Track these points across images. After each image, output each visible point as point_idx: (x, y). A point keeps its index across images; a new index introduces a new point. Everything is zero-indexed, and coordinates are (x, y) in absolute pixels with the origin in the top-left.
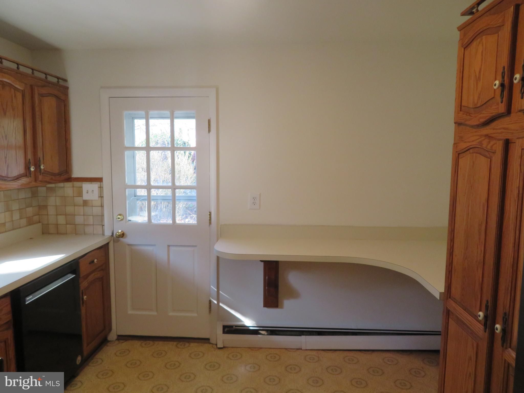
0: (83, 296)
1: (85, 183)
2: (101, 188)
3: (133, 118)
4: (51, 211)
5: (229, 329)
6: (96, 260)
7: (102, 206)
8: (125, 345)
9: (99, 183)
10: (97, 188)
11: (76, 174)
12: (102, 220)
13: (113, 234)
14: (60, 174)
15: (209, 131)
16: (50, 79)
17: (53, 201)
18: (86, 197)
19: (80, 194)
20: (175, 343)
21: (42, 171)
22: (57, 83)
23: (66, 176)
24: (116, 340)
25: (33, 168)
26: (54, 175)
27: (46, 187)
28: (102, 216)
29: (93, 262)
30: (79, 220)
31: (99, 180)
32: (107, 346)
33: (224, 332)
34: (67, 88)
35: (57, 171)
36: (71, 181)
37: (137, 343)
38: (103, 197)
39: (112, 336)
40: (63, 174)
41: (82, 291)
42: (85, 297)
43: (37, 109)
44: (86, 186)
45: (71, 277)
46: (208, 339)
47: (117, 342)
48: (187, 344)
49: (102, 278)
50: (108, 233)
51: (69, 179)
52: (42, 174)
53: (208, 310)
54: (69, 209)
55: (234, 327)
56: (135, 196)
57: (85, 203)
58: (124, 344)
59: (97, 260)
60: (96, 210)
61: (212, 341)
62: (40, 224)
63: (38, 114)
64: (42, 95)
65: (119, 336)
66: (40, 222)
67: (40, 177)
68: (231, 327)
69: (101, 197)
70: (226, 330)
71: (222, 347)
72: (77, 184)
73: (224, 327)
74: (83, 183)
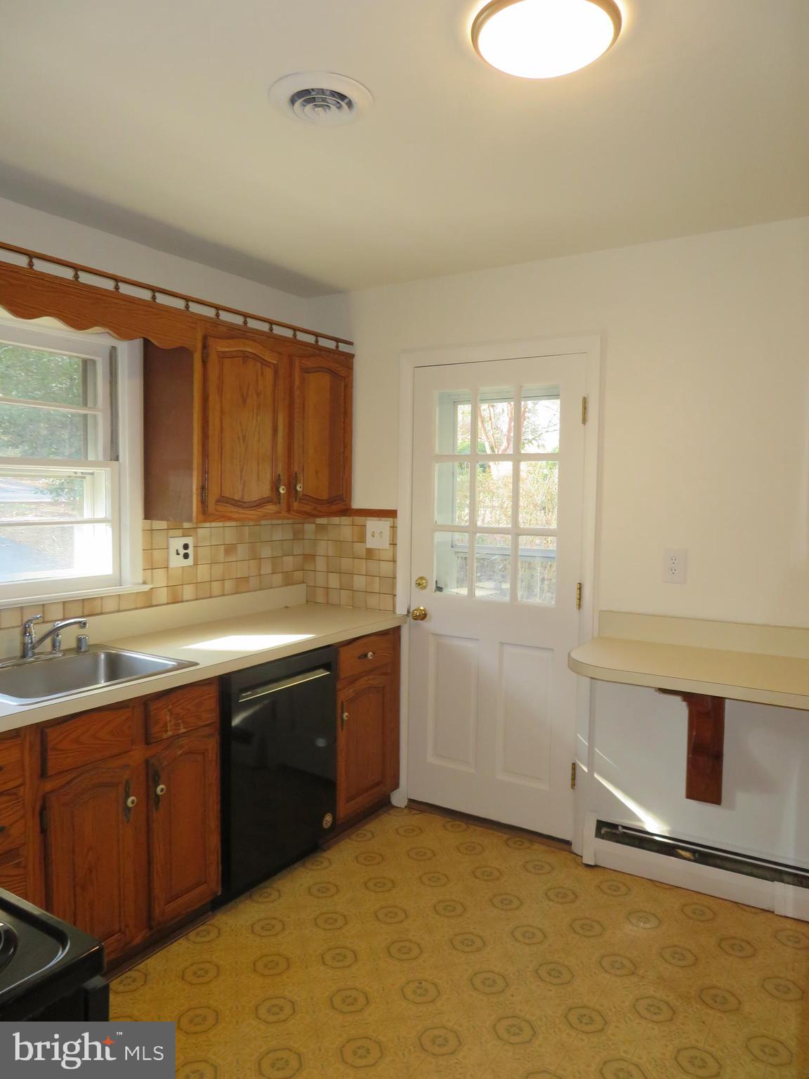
0: (342, 713)
1: (371, 518)
2: (394, 527)
3: (456, 403)
4: (321, 564)
5: (609, 830)
6: (370, 654)
7: (394, 561)
8: (417, 819)
9: (391, 519)
10: (388, 528)
11: (359, 502)
12: (393, 586)
13: (409, 612)
14: (330, 501)
15: (584, 421)
16: (323, 343)
17: (324, 548)
18: (371, 543)
19: (362, 539)
20: (505, 837)
21: (300, 495)
22: (334, 348)
23: (341, 506)
24: (406, 807)
25: (283, 490)
26: (318, 501)
27: (314, 523)
28: (394, 578)
29: (366, 656)
30: (359, 582)
31: (392, 514)
32: (389, 814)
33: (599, 834)
34: (350, 357)
35: (325, 496)
36: (350, 516)
37: (438, 820)
38: (396, 544)
39: (399, 798)
40: (335, 503)
41: (342, 702)
42: (346, 714)
43: (297, 393)
44: (372, 525)
45: (321, 673)
46: (568, 843)
47: (406, 811)
48: (527, 844)
49: (383, 687)
50: (401, 610)
51: (347, 511)
52: (300, 499)
53: (569, 782)
54: (346, 563)
55: (620, 828)
56: (452, 547)
57: (370, 553)
58: (418, 817)
59: (374, 653)
60: (385, 568)
61: (575, 848)
62: (305, 584)
63: (297, 400)
64: (306, 371)
65: (411, 801)
66: (303, 582)
67: (296, 505)
68: (615, 826)
69: (394, 544)
70: (603, 831)
71: (593, 864)
72: (359, 520)
73: (600, 824)
74: (368, 518)
